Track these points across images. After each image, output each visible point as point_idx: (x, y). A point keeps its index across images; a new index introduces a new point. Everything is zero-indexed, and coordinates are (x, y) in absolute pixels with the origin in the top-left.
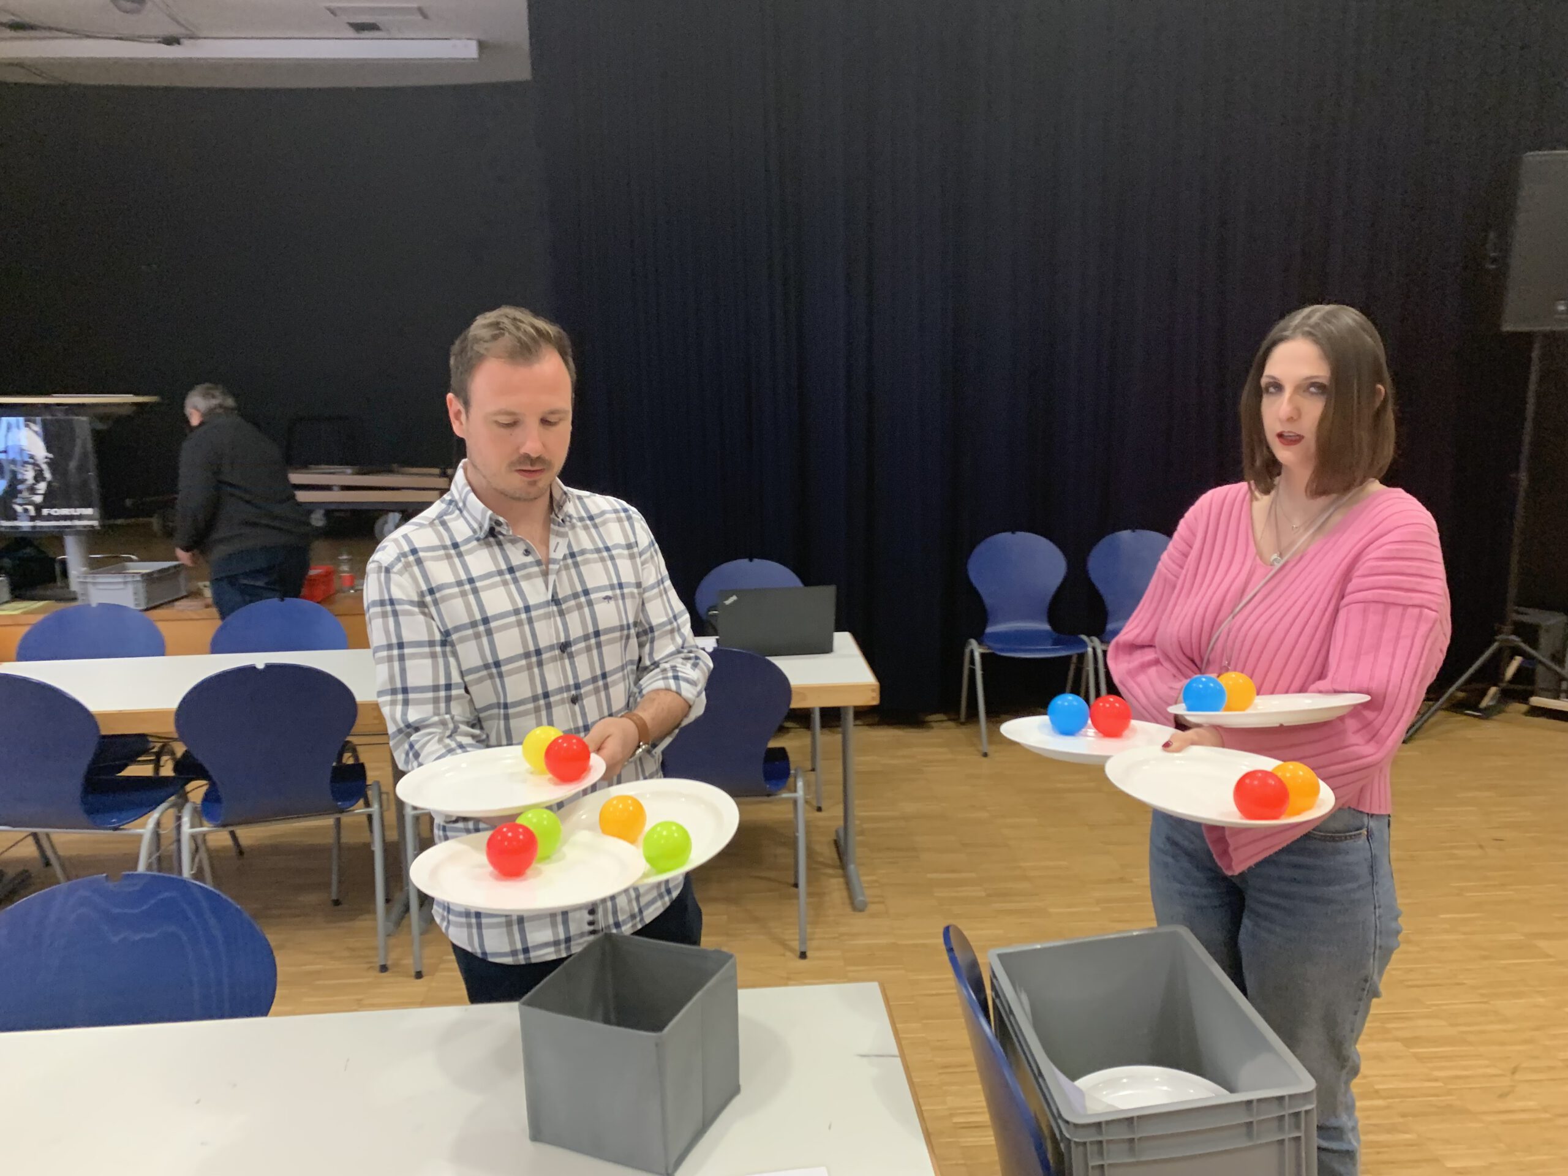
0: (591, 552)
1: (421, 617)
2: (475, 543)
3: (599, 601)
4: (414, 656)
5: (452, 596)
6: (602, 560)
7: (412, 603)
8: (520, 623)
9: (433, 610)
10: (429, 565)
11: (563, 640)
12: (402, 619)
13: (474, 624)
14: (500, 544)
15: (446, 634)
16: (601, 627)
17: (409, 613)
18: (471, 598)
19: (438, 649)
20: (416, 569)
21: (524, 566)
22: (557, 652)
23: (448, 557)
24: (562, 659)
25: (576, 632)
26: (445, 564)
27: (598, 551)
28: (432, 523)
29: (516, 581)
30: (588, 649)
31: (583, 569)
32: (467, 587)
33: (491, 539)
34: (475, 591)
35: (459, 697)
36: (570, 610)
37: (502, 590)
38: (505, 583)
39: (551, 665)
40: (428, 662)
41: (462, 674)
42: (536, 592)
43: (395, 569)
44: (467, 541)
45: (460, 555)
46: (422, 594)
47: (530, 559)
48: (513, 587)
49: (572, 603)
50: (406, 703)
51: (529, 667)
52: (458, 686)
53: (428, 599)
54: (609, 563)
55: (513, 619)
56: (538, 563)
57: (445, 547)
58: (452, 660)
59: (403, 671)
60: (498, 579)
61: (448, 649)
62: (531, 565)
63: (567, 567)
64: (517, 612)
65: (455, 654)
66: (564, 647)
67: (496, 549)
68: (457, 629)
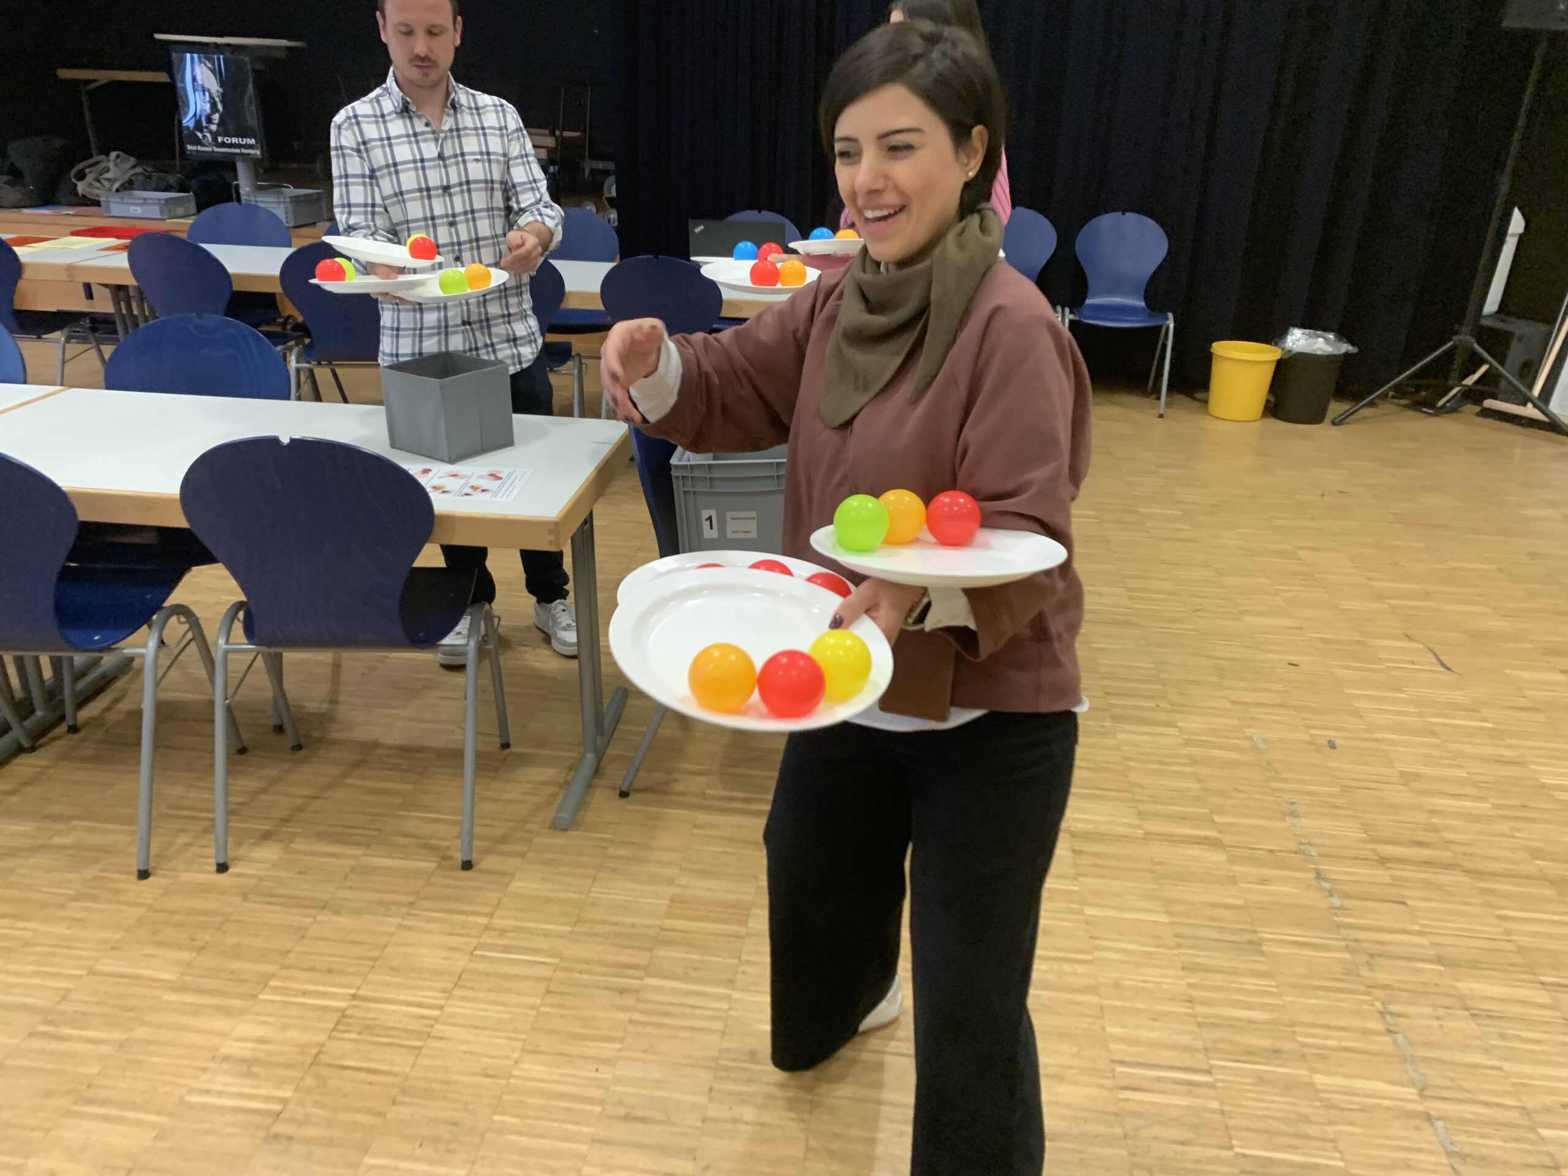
0: (471, 129)
1: (358, 159)
2: (394, 115)
3: (470, 161)
4: (354, 184)
5: (376, 147)
6: (478, 135)
7: (352, 149)
8: (416, 169)
9: (365, 155)
10: (364, 126)
11: (445, 184)
12: (348, 159)
13: (388, 166)
14: (410, 118)
15: (373, 171)
16: (471, 178)
17: (351, 156)
18: (387, 149)
19: (367, 180)
20: (356, 128)
21: (423, 133)
22: (440, 191)
23: (377, 122)
24: (444, 196)
25: (454, 180)
26: (374, 127)
27: (476, 129)
28: (371, 101)
29: (417, 142)
30: (462, 192)
31: (463, 140)
32: (386, 142)
33: (406, 114)
34: (390, 145)
35: (380, 213)
36: (451, 165)
37: (407, 147)
38: (410, 143)
39: (437, 199)
40: (361, 188)
41: (383, 199)
42: (430, 150)
43: (343, 127)
44: (390, 114)
45: (385, 122)
46: (358, 144)
47: (428, 129)
48: (414, 146)
49: (453, 160)
50: (350, 213)
51: (422, 198)
52: (380, 206)
53: (362, 147)
54: (482, 138)
55: (412, 165)
56: (434, 132)
57: (375, 116)
58: (376, 189)
59: (348, 192)
60: (405, 139)
61: (374, 181)
62: (428, 133)
63: (452, 137)
64: (415, 161)
65: (378, 186)
66: (446, 189)
67: (408, 121)
68: (380, 169)
